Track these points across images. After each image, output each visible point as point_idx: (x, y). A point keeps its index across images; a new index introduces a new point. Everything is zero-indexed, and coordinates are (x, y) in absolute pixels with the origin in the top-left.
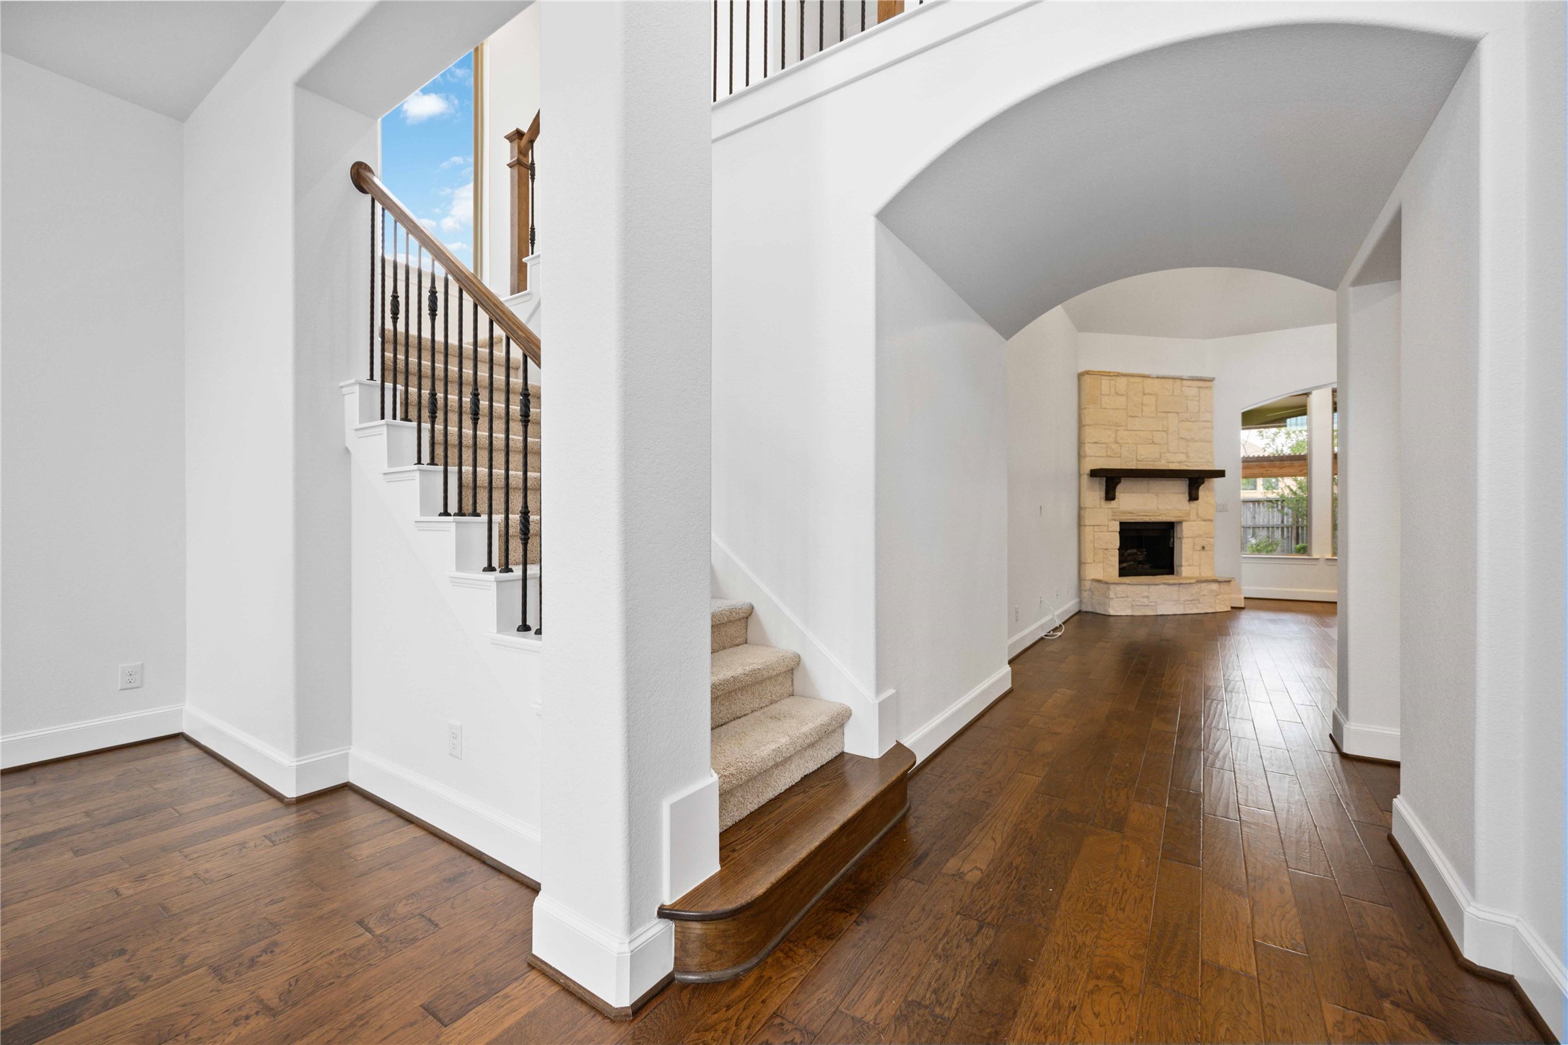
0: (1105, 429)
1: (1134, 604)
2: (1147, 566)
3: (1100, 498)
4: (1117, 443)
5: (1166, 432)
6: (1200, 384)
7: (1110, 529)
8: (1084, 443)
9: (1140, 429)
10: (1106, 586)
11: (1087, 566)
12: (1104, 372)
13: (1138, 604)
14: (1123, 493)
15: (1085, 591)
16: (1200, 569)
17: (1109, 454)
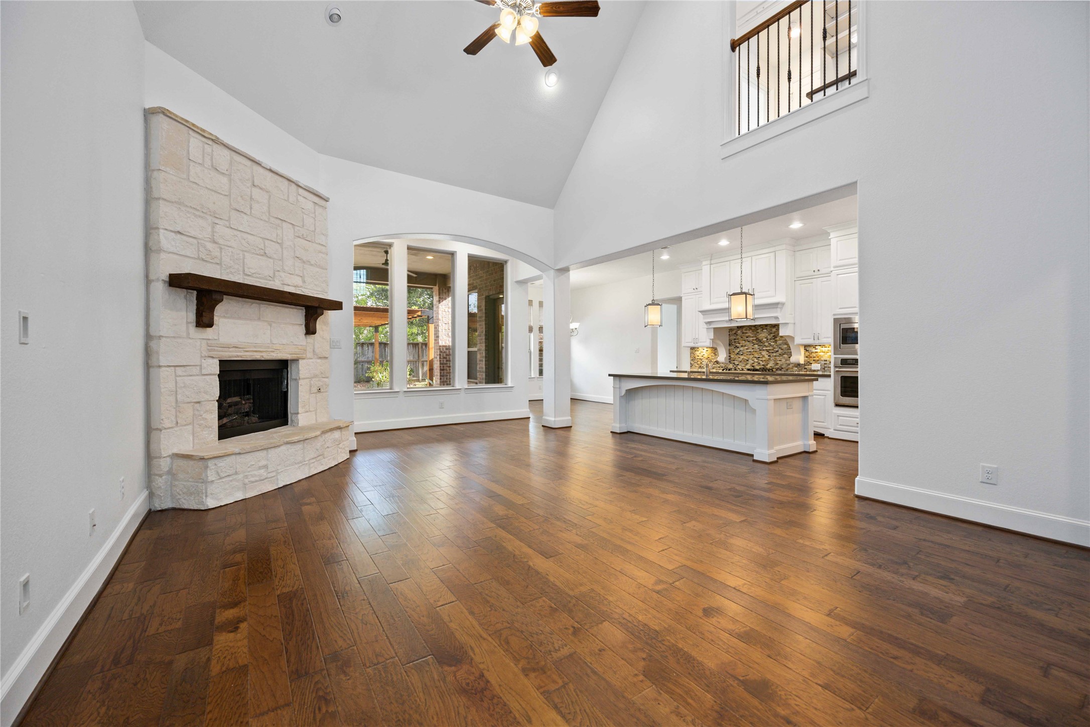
0: (196, 216)
1: (246, 481)
2: (254, 419)
3: (188, 323)
4: (215, 242)
5: (281, 244)
6: (316, 199)
7: (204, 372)
8: (158, 228)
9: (248, 231)
10: (201, 463)
11: (163, 435)
12: (194, 125)
13: (253, 479)
14: (224, 317)
15: (161, 476)
16: (316, 415)
17: (203, 256)
